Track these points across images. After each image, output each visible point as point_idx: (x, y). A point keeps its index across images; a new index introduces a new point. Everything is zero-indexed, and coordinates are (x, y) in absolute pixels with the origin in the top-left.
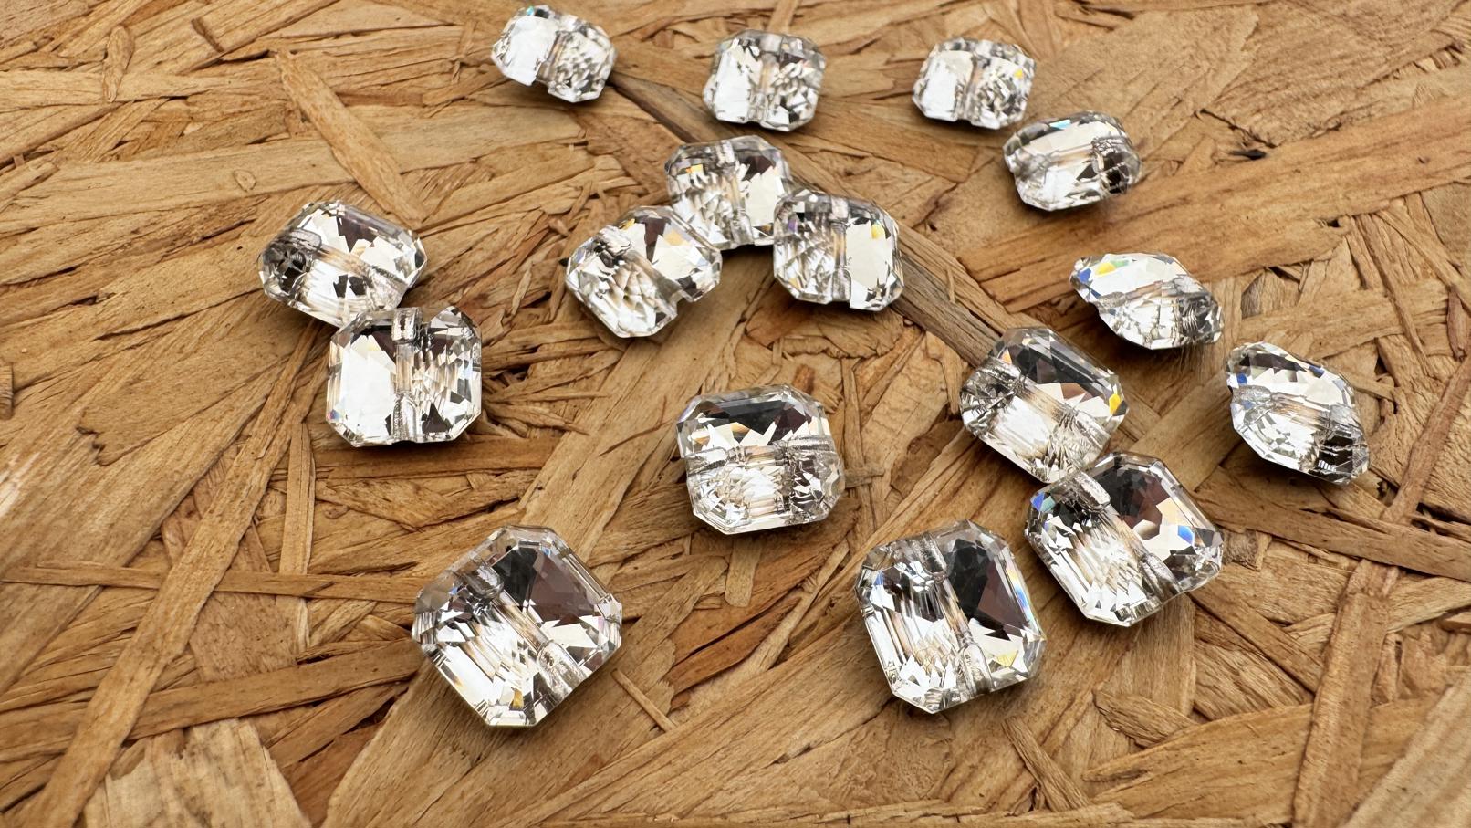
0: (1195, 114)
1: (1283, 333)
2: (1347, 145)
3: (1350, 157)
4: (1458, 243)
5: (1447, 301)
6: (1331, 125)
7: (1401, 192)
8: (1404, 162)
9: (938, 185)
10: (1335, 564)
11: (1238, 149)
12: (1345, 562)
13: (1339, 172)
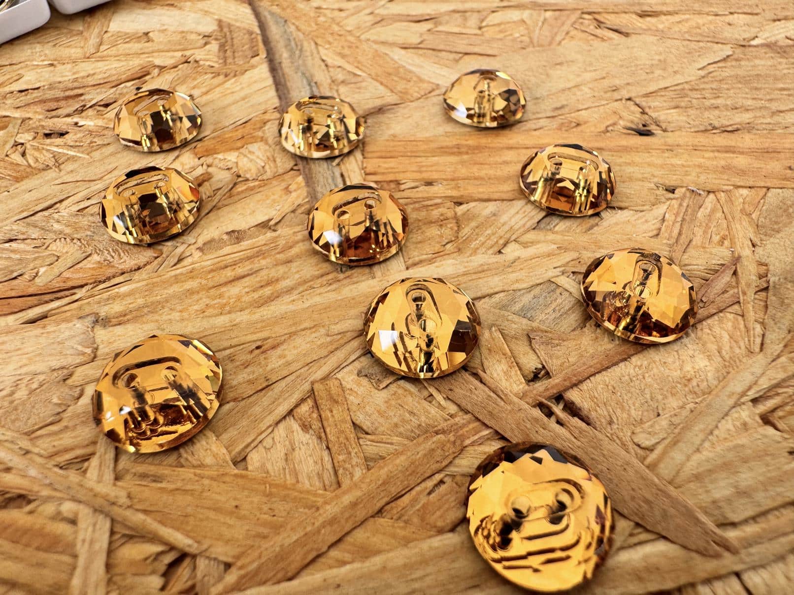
0: (621, 100)
1: (555, 247)
2: (733, 144)
3: (727, 152)
4: (773, 230)
5: (723, 265)
6: (730, 129)
7: (751, 184)
8: (775, 166)
9: (391, 98)
10: (443, 408)
11: (634, 127)
12: (453, 408)
13: (709, 158)
